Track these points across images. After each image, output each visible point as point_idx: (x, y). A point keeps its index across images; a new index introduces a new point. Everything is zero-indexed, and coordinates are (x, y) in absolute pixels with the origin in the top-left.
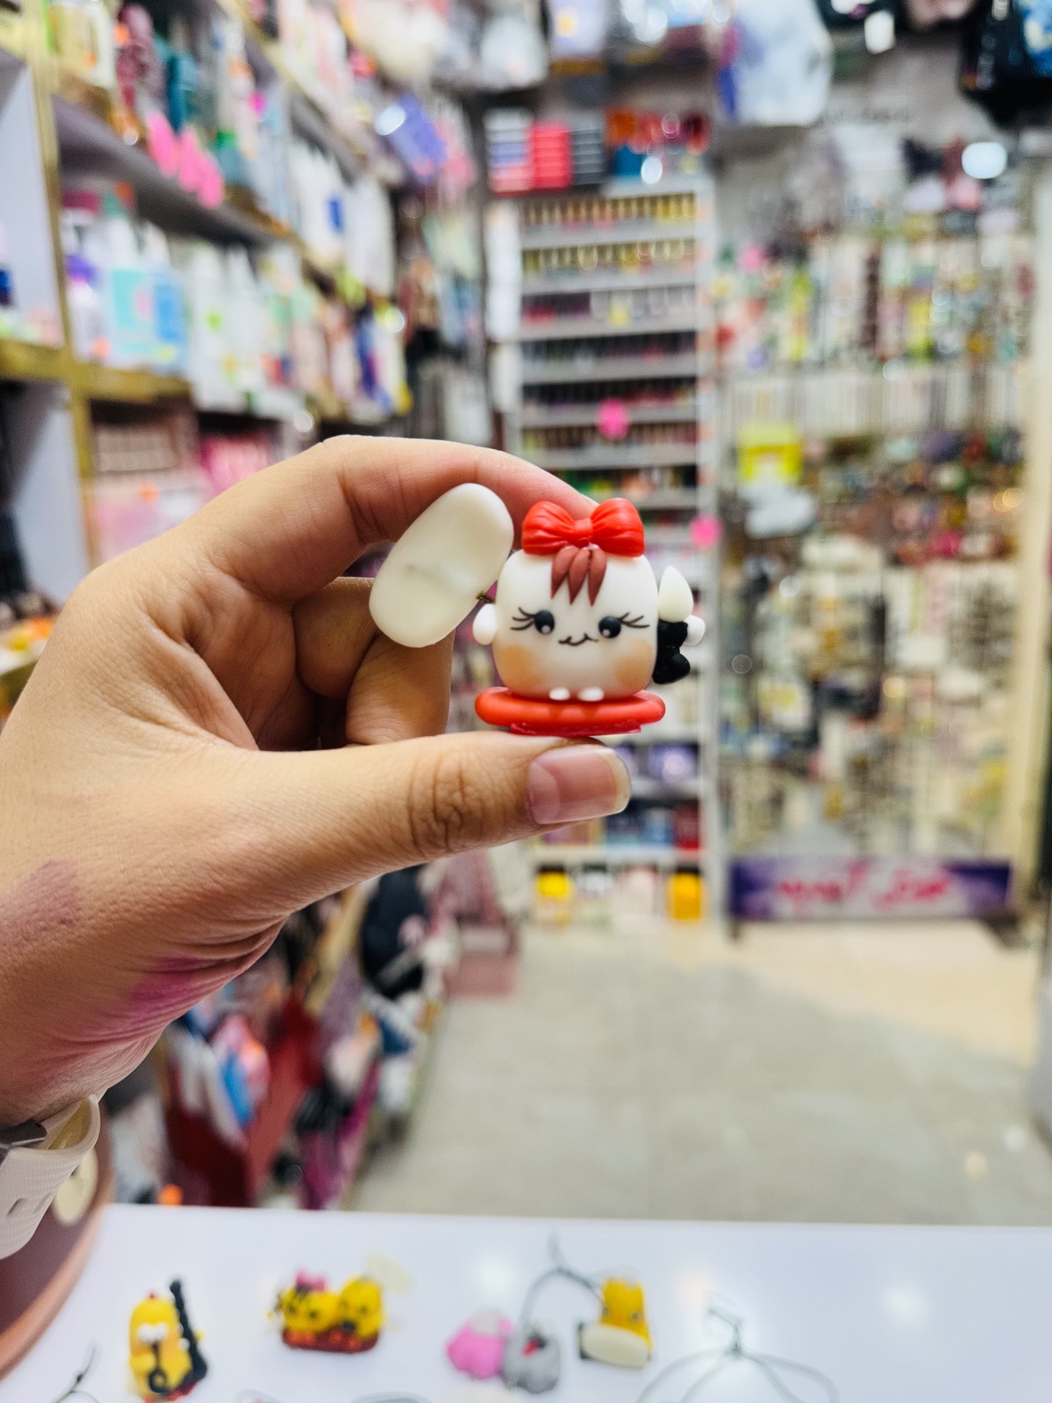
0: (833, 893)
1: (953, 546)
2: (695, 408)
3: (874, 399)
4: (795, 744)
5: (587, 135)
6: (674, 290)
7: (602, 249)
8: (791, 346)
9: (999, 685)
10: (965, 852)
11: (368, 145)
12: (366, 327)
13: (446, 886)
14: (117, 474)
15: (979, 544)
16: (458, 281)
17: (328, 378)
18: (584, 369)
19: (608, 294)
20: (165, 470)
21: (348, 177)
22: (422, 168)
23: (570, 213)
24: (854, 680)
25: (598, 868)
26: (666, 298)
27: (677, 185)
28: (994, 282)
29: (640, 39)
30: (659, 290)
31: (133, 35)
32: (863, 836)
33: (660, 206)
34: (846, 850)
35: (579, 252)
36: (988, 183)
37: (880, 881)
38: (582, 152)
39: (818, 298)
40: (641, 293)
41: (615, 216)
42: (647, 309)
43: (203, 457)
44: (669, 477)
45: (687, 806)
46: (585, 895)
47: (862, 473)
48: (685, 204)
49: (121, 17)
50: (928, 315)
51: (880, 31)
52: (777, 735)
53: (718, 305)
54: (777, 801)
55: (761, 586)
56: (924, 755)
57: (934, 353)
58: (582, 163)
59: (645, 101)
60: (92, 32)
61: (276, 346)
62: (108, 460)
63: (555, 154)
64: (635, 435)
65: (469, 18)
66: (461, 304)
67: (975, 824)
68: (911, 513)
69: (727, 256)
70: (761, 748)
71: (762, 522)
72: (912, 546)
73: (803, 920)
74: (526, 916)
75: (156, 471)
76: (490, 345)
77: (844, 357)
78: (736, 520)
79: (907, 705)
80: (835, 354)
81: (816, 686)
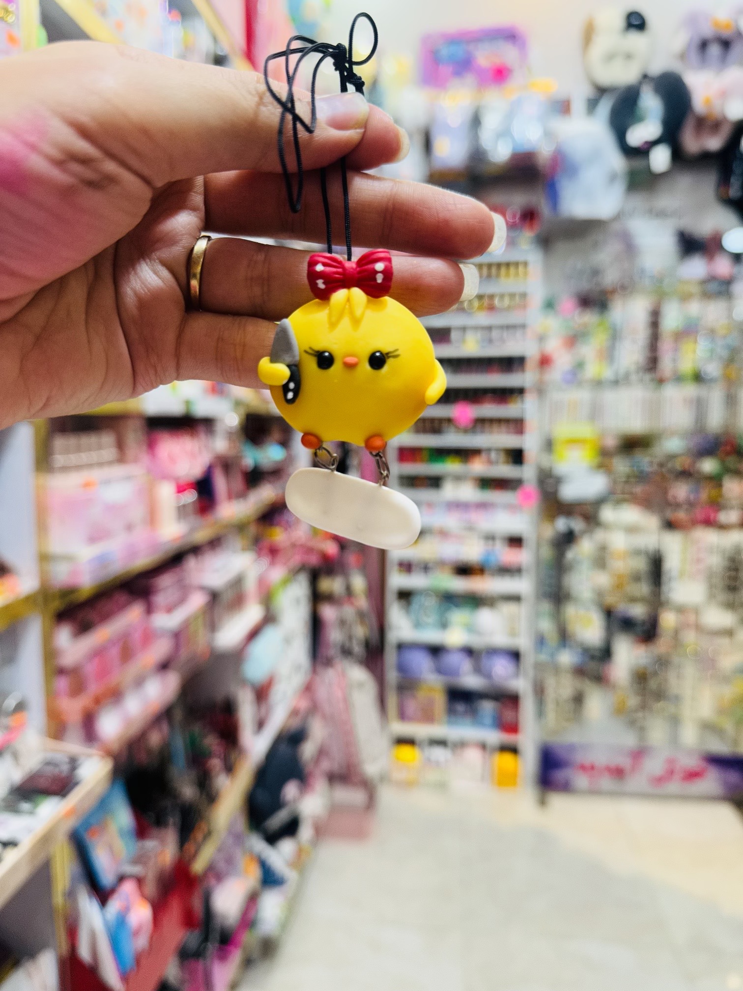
0: (618, 773)
1: (712, 516)
2: (522, 410)
3: (654, 409)
4: (593, 657)
6: (511, 328)
8: (594, 369)
10: (720, 748)
13: (322, 752)
15: (731, 516)
19: (464, 329)
24: (638, 611)
25: (442, 743)
26: (505, 334)
27: (514, 256)
29: (492, 161)
30: (500, 327)
32: (642, 731)
33: (503, 270)
34: (629, 740)
36: (739, 257)
37: (654, 765)
39: (615, 336)
40: (489, 328)
42: (490, 341)
43: (151, 445)
44: (502, 457)
45: (511, 700)
46: (430, 763)
47: (645, 461)
48: (521, 269)
50: (694, 352)
51: (660, 158)
52: (580, 650)
53: (542, 338)
54: (578, 699)
55: (568, 539)
56: (690, 671)
57: (698, 378)
59: (495, 199)
62: (59, 459)
64: (479, 426)
67: (728, 726)
68: (681, 491)
69: (549, 305)
70: (567, 658)
71: (569, 492)
72: (681, 515)
73: (594, 792)
74: (384, 778)
77: (634, 377)
78: (550, 490)
79: (676, 632)
80: (627, 376)
81: (608, 613)
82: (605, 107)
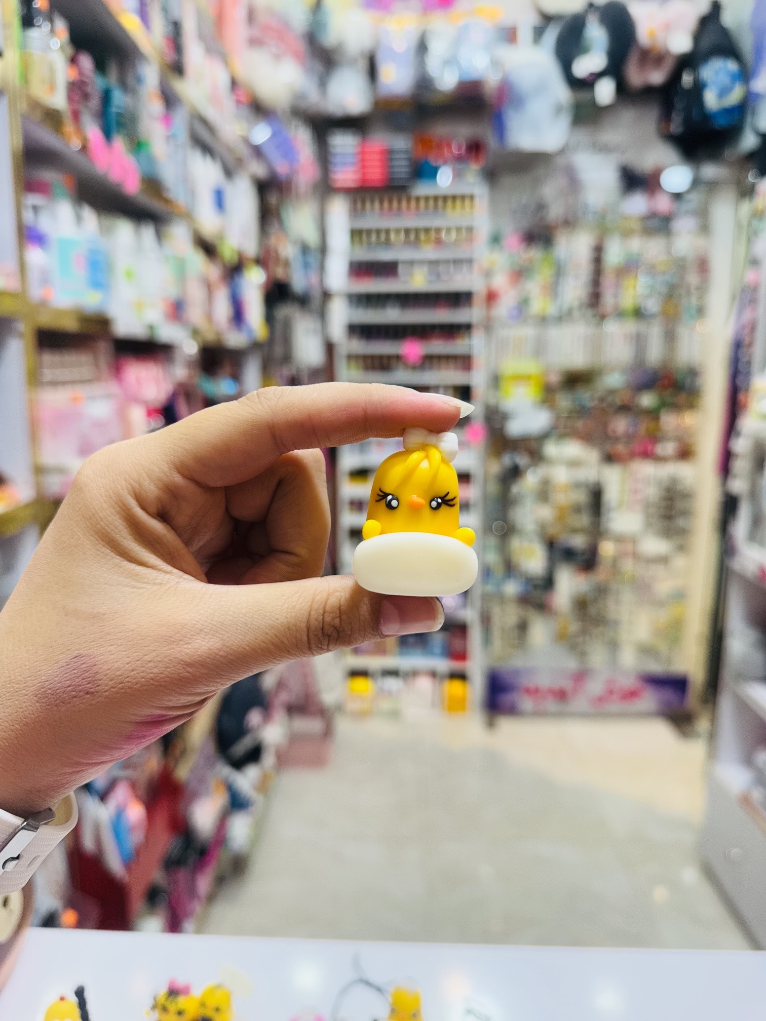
0: (561, 695)
1: (649, 448)
2: (470, 346)
3: (596, 344)
4: (536, 587)
5: (399, 152)
6: (457, 262)
7: (407, 231)
8: (539, 305)
9: (682, 548)
10: (656, 667)
11: (244, 151)
12: (236, 279)
13: (281, 685)
14: (54, 384)
15: (668, 448)
16: (305, 249)
17: (209, 316)
18: (392, 315)
19: (412, 263)
20: (89, 381)
21: (229, 173)
22: (282, 168)
23: (386, 205)
24: (578, 542)
25: (393, 673)
26: (452, 267)
27: (462, 189)
28: (680, 265)
29: (439, 89)
30: (447, 262)
31: (81, 73)
32: (583, 655)
33: (449, 203)
34: (571, 664)
35: (391, 233)
36: (677, 196)
37: (595, 687)
38: (396, 163)
39: (559, 272)
40: (434, 264)
41: (418, 208)
42: (438, 275)
43: (117, 370)
45: (459, 629)
46: (382, 693)
47: (586, 396)
48: (467, 202)
49: (73, 61)
50: (635, 287)
51: (605, 91)
52: (524, 580)
53: (488, 274)
54: (523, 627)
55: (514, 473)
56: (627, 597)
57: (639, 313)
58: (396, 170)
59: (441, 130)
60: (52, 70)
61: (172, 292)
62: (48, 374)
63: (377, 163)
64: (428, 363)
65: (319, 67)
66: (306, 265)
67: (663, 647)
68: (621, 425)
69: (496, 240)
70: (512, 588)
71: (515, 428)
72: (621, 448)
73: (539, 714)
74: (339, 708)
75: (83, 382)
76: (326, 296)
77: (576, 314)
78: (497, 426)
79: (615, 561)
80: (570, 312)
81: (551, 545)
82: (551, 36)
